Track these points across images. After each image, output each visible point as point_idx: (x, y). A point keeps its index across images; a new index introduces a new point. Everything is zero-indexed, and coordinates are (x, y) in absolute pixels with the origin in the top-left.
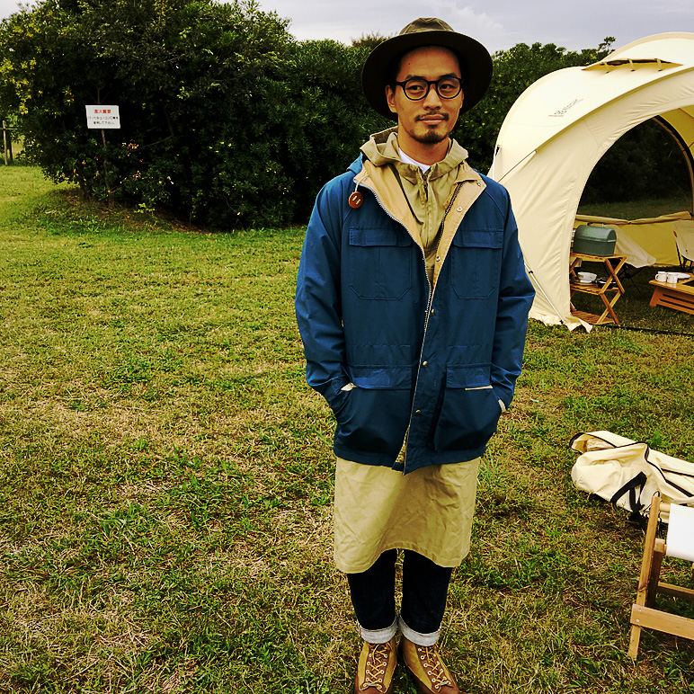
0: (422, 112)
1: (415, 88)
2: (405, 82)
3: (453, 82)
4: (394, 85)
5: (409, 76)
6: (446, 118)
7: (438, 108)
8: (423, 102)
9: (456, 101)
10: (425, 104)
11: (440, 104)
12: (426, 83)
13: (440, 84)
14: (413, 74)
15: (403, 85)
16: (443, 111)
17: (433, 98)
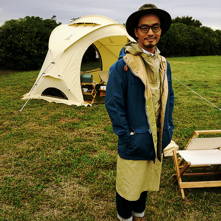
0: (147, 36)
1: (145, 29)
2: (141, 27)
3: (158, 26)
4: (137, 27)
5: (142, 25)
6: (156, 38)
7: (153, 35)
8: (147, 33)
9: (159, 33)
10: (148, 34)
11: (153, 34)
12: (148, 27)
13: (153, 27)
14: (143, 24)
15: (140, 28)
16: (154, 36)
17: (151, 32)
